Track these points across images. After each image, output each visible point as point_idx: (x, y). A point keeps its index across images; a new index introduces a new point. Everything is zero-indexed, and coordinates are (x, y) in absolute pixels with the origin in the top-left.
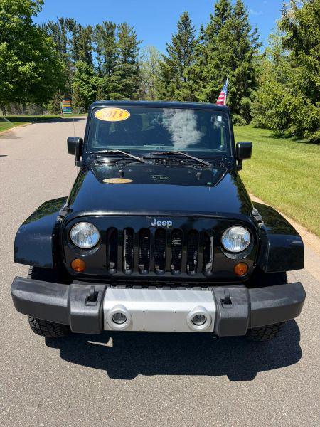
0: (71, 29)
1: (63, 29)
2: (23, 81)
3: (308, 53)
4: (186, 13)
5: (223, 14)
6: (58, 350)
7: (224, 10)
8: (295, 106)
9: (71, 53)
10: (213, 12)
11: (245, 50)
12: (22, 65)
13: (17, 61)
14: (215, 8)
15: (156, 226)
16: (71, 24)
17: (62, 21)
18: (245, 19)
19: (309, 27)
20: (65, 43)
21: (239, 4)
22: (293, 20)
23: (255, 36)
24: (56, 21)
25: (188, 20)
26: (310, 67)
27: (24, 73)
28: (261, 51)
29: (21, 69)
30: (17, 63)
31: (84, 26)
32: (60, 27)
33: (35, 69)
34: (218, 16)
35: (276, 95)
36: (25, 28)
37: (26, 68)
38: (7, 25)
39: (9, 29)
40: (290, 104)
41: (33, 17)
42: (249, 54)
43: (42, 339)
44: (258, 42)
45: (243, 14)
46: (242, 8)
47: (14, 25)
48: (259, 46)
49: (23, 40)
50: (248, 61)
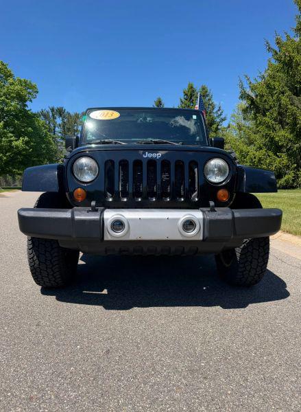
0: (61, 115)
1: (53, 115)
2: (16, 154)
3: (264, 115)
4: (159, 99)
5: (191, 98)
6: (54, 297)
7: (191, 96)
8: (260, 158)
9: (60, 134)
10: (182, 97)
11: (212, 123)
12: (16, 140)
13: (11, 137)
14: (183, 94)
15: (148, 157)
16: (61, 112)
17: (52, 110)
18: (209, 100)
19: (263, 96)
20: (55, 127)
21: (203, 89)
22: (249, 91)
23: (219, 113)
24: (48, 109)
25: (161, 104)
26: (268, 127)
27: (17, 147)
28: (225, 124)
29: (14, 143)
30: (12, 139)
31: (72, 113)
32: (51, 115)
33: (27, 143)
34: (186, 100)
35: (242, 151)
36: (21, 112)
37: (19, 143)
38: (5, 108)
39: (8, 111)
40: (255, 158)
41: (28, 103)
42: (215, 126)
43: (39, 288)
44: (222, 117)
45: (207, 96)
46: (206, 92)
47: (12, 108)
48: (223, 120)
49: (18, 120)
50: (215, 132)
